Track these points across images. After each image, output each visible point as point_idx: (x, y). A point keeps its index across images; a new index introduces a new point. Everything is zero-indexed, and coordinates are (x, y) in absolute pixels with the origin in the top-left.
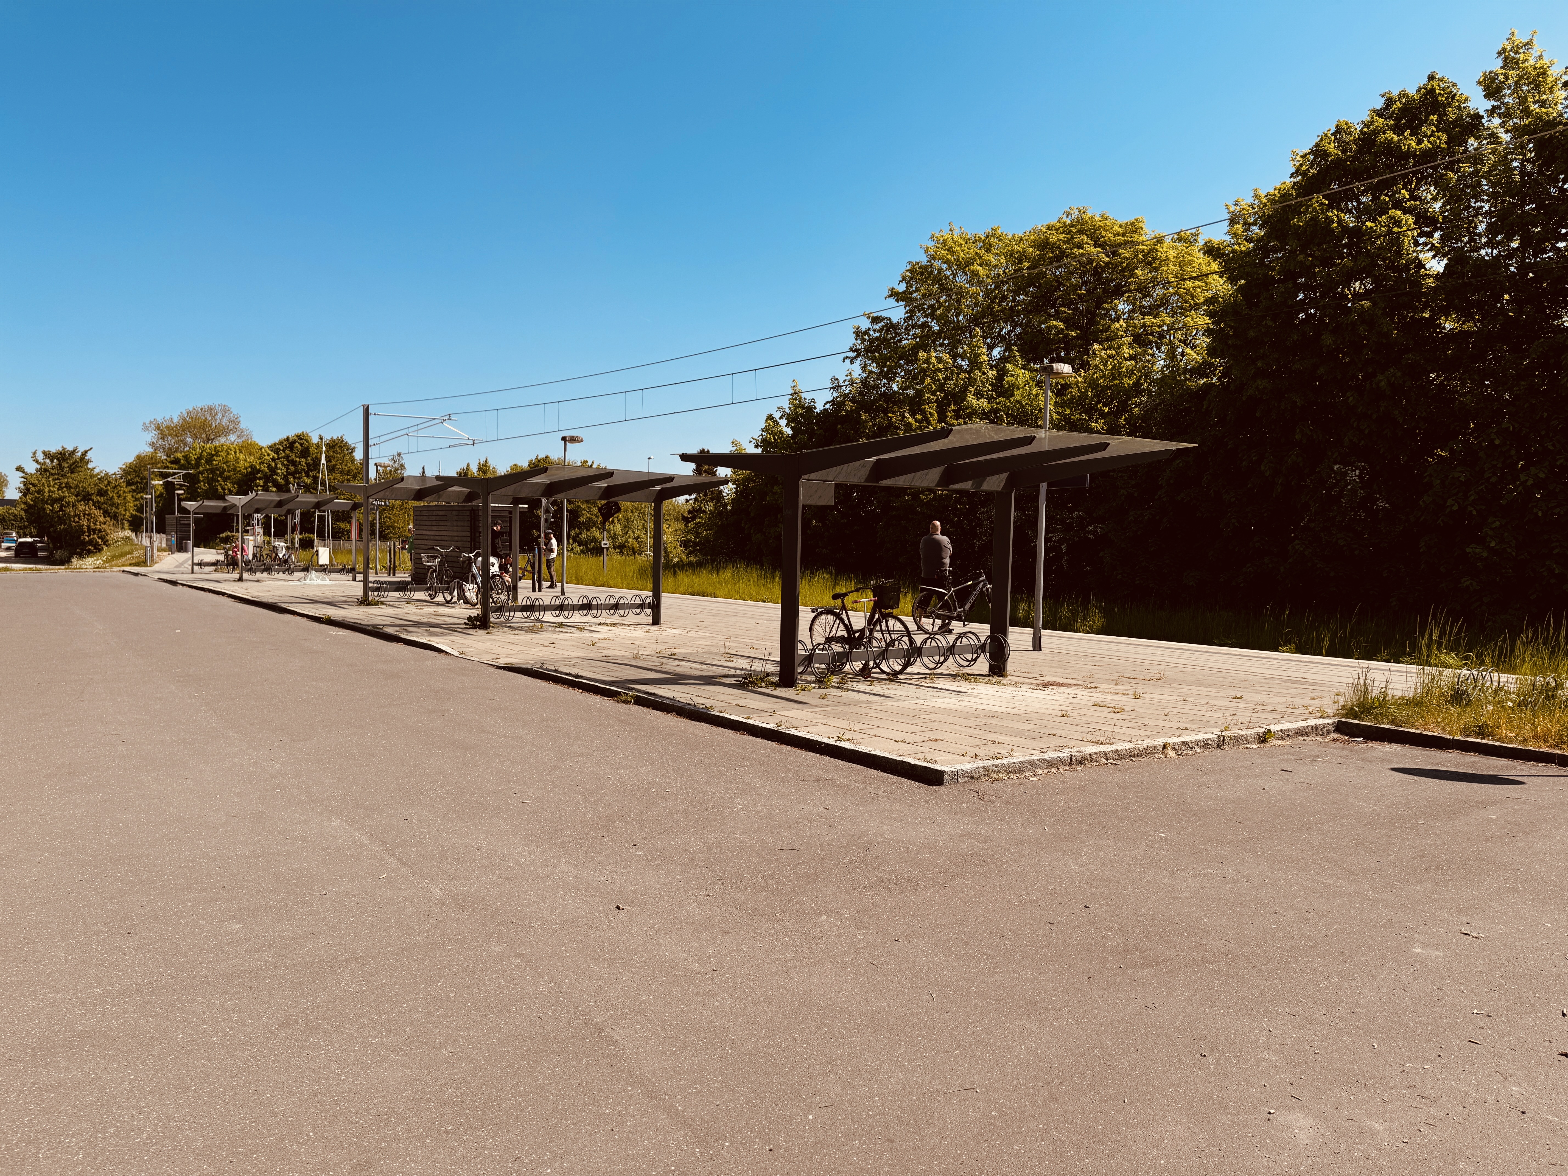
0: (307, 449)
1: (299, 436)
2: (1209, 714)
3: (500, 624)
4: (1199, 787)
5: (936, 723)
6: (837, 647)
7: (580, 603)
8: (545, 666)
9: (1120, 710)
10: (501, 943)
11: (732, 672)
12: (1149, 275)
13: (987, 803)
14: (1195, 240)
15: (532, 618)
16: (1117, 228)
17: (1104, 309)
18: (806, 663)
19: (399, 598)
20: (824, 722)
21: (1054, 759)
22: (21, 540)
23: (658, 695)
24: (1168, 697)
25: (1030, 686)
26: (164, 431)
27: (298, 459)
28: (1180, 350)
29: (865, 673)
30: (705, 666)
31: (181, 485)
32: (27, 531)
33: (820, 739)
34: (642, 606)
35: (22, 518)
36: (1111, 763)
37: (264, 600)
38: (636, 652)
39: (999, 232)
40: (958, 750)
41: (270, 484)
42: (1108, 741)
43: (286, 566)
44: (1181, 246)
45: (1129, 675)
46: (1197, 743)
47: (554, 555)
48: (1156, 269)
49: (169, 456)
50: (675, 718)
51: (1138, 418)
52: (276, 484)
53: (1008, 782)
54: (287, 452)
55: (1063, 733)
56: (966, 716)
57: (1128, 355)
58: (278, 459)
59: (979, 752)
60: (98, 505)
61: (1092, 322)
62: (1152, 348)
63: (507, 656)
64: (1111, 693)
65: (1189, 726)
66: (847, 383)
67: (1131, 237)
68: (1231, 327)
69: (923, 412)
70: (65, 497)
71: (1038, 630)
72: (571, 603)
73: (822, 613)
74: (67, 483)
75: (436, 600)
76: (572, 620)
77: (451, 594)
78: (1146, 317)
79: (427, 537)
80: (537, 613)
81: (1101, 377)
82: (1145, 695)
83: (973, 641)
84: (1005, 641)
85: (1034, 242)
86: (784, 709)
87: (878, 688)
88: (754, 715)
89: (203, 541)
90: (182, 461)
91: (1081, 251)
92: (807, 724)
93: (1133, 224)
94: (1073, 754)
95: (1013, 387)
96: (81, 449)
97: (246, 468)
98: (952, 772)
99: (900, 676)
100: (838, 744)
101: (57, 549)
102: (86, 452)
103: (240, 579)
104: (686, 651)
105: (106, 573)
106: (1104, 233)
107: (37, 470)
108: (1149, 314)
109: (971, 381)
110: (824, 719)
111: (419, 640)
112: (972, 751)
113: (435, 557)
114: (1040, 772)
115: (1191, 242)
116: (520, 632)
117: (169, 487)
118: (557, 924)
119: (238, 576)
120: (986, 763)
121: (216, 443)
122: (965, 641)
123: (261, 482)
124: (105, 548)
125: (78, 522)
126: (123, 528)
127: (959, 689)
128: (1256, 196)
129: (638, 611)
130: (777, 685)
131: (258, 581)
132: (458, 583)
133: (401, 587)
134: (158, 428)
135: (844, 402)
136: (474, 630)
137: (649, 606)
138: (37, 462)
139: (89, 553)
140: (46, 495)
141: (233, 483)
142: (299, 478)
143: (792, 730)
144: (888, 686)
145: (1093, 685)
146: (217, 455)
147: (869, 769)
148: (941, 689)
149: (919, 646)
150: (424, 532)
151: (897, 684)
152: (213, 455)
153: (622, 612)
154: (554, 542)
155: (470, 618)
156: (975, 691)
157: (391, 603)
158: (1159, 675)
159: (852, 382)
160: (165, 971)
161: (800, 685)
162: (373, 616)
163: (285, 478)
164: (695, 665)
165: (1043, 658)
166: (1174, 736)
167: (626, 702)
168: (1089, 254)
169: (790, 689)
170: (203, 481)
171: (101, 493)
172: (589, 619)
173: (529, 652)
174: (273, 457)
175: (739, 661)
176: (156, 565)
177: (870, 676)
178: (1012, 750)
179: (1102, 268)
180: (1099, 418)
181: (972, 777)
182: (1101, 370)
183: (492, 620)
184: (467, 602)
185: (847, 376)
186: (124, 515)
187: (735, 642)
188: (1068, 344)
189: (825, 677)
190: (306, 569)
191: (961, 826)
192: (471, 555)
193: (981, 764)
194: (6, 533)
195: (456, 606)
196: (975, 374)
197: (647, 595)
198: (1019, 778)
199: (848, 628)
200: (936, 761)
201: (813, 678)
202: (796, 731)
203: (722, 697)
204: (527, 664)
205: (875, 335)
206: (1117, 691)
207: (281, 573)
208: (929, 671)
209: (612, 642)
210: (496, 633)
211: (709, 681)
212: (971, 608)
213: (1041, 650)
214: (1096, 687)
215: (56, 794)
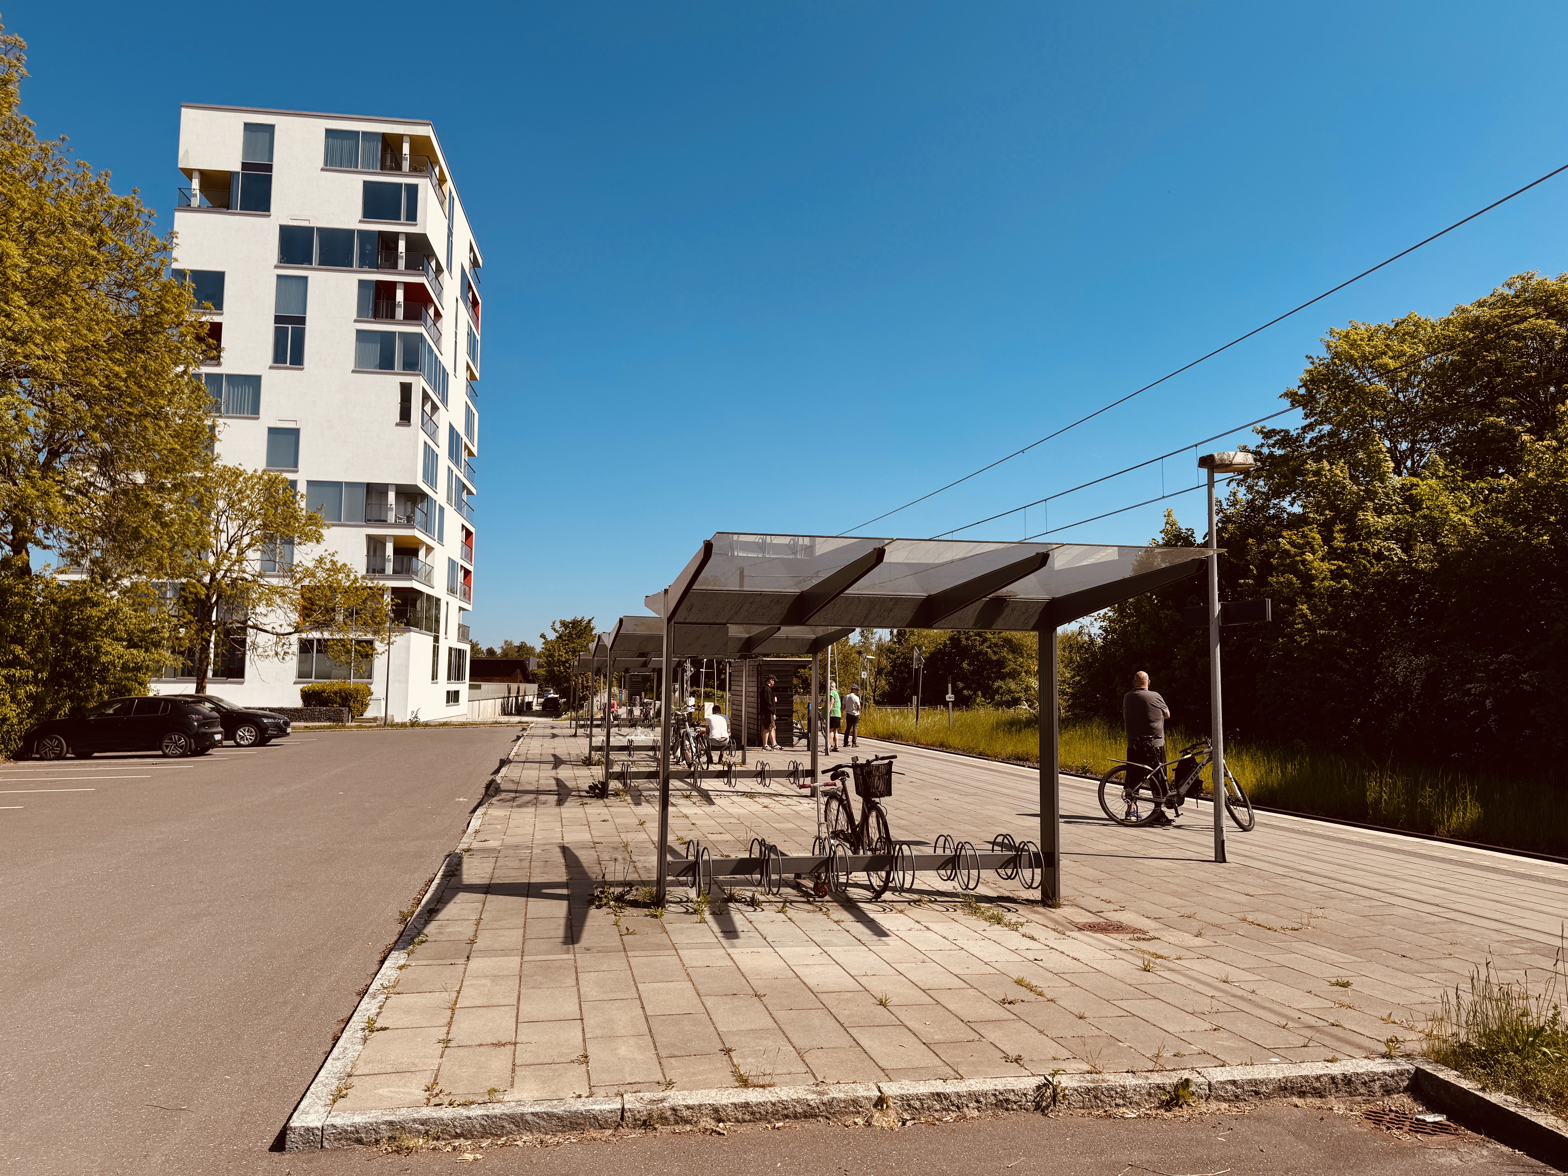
22: (546, 696)
53: (416, 1156)
74: (573, 648)
98: (308, 1129)
102: (590, 620)
103: (575, 735)
106: (1561, 299)
107: (554, 637)
120: (410, 1114)
138: (556, 631)
181: (360, 1141)
193: (399, 1114)
213: (1223, 861)
214: (1152, 939)
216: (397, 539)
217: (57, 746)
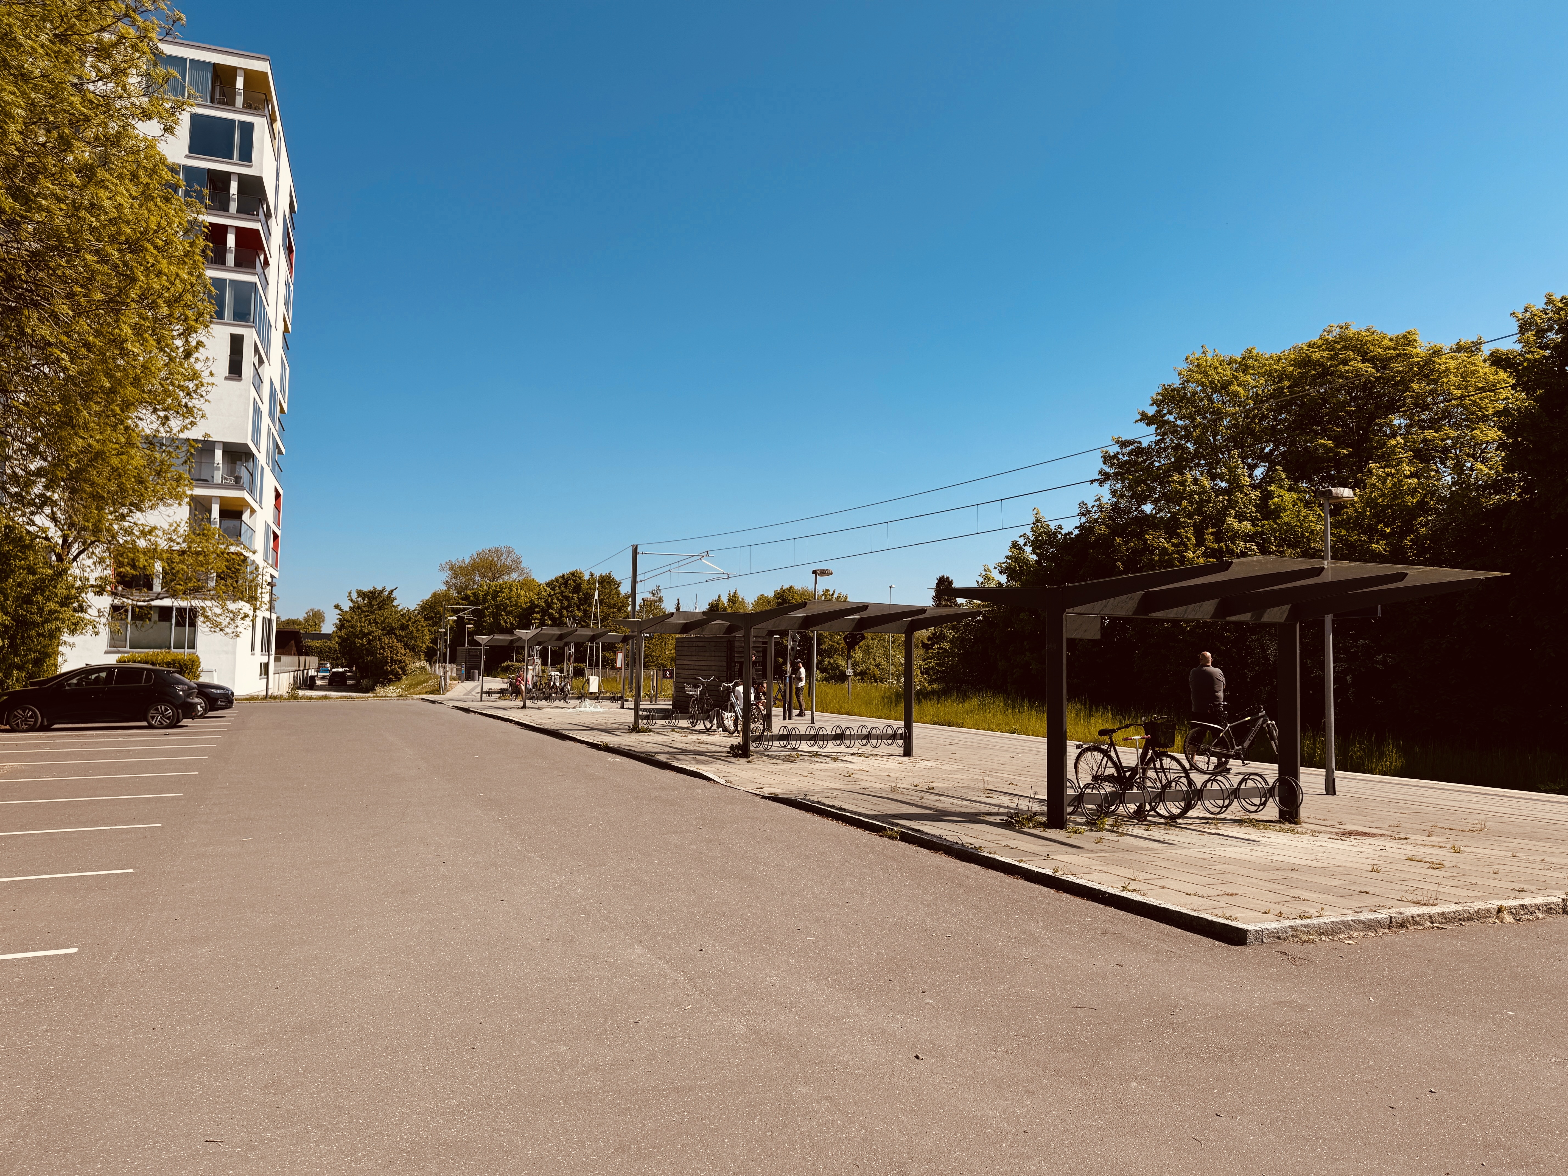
0: (580, 584)
1: (573, 574)
2: (1547, 873)
3: (759, 753)
4: (1547, 959)
5: (1229, 875)
6: (1108, 788)
7: (834, 733)
8: (808, 797)
9: (1439, 866)
10: (808, 1085)
11: (995, 810)
12: (1427, 387)
13: (1300, 968)
14: (1477, 348)
15: (789, 747)
16: (1386, 342)
17: (1377, 425)
18: (1076, 804)
19: (664, 726)
20: (1105, 869)
21: (1371, 920)
22: (334, 670)
23: (924, 832)
24: (1494, 852)
25: (1329, 836)
26: (457, 571)
27: (571, 595)
28: (1469, 465)
29: (1140, 816)
30: (965, 802)
31: (469, 620)
32: (339, 661)
33: (1103, 888)
34: (893, 737)
35: (336, 650)
36: (1437, 927)
37: (548, 727)
38: (894, 785)
39: (1255, 352)
40: (1259, 906)
41: (546, 618)
42: (1431, 902)
43: (563, 694)
44: (1462, 356)
45: (1443, 825)
46: (1538, 907)
47: (802, 684)
48: (1435, 382)
49: (459, 593)
50: (944, 857)
51: (1426, 537)
52: (551, 617)
53: (1320, 944)
54: (562, 588)
55: (1377, 891)
56: (1263, 868)
57: (1409, 473)
58: (554, 594)
59: (1284, 910)
60: (399, 639)
61: (1365, 438)
62: (1435, 464)
63: (770, 786)
64: (1425, 845)
65: (1526, 887)
66: (1095, 508)
67: (1404, 350)
68: (1531, 442)
69: (1179, 536)
70: (373, 632)
71: (1330, 772)
72: (825, 733)
73: (1087, 750)
74: (375, 619)
75: (697, 727)
76: (825, 750)
77: (711, 722)
78: (1426, 431)
79: (687, 667)
80: (794, 743)
81: (1380, 497)
82: (1466, 849)
83: (1261, 784)
84: (1297, 784)
85: (1294, 361)
86: (1058, 853)
87: (1157, 833)
88: (1027, 859)
89: (490, 672)
90: (471, 598)
91: (1347, 368)
92: (1086, 870)
93: (1404, 337)
94: (1392, 915)
95: (1280, 509)
96: (388, 589)
97: (526, 603)
98: (1256, 931)
99: (1178, 821)
100: (1123, 894)
101: (363, 678)
102: (392, 591)
103: (524, 707)
104: (944, 785)
105: (407, 701)
106: (1372, 348)
107: (350, 607)
108: (1430, 428)
109: (1232, 504)
110: (1103, 866)
111: (688, 768)
112: (1278, 908)
113: (696, 687)
114: (1355, 934)
115: (1473, 352)
116: (778, 761)
117: (461, 622)
118: (859, 1069)
119: (521, 704)
120: (1293, 923)
121: (501, 581)
122: (1250, 784)
123: (538, 616)
124: (404, 677)
125: (383, 654)
126: (419, 659)
127: (1248, 837)
128: (1550, 301)
129: (890, 742)
130: (1045, 826)
131: (539, 708)
132: (718, 711)
133: (666, 714)
134: (451, 569)
135: (1094, 527)
136: (736, 759)
137: (901, 736)
138: (352, 600)
139: (390, 682)
140: (359, 629)
141: (514, 617)
142: (571, 612)
143: (1071, 876)
144: (1168, 832)
145: (1402, 836)
146: (501, 591)
147: (1160, 924)
148: (1228, 836)
149: (1199, 788)
150: (685, 662)
151: (1178, 829)
152: (499, 592)
153: (874, 742)
154: (803, 670)
155: (732, 747)
156: (1266, 839)
157: (658, 730)
158: (1479, 826)
159: (1101, 507)
160: (509, 1088)
161: (1071, 826)
162: (645, 744)
163: (560, 612)
164: (955, 801)
165: (1339, 803)
166: (1509, 898)
167: (891, 838)
168: (1356, 370)
169: (1061, 831)
170: (488, 615)
171: (403, 627)
172: (842, 749)
173: (789, 782)
174: (550, 593)
175: (1000, 797)
176: (448, 693)
177: (1145, 820)
178: (1322, 909)
179: (1373, 383)
180: (1381, 540)
181: (1279, 938)
182: (1378, 489)
183: (752, 748)
184: (725, 730)
185: (1096, 501)
186: (421, 647)
187: (993, 777)
188: (1339, 463)
189: (1097, 819)
190: (581, 697)
191: (1274, 992)
192: (730, 685)
193: (1288, 923)
194: (322, 664)
195: (715, 733)
196: (1236, 497)
197: (898, 725)
198: (1332, 940)
199: (1118, 766)
200: (1236, 918)
201: (1083, 819)
202: (1075, 878)
203: (989, 837)
204: (790, 794)
205: (1124, 459)
206: (1433, 844)
207: (557, 700)
208: (1212, 816)
209: (867, 773)
210: (757, 762)
211: (973, 818)
212: (1250, 746)
213: (1335, 794)
214: (1406, 838)
215: (394, 911)
216: (223, 500)
217: (31, 717)
